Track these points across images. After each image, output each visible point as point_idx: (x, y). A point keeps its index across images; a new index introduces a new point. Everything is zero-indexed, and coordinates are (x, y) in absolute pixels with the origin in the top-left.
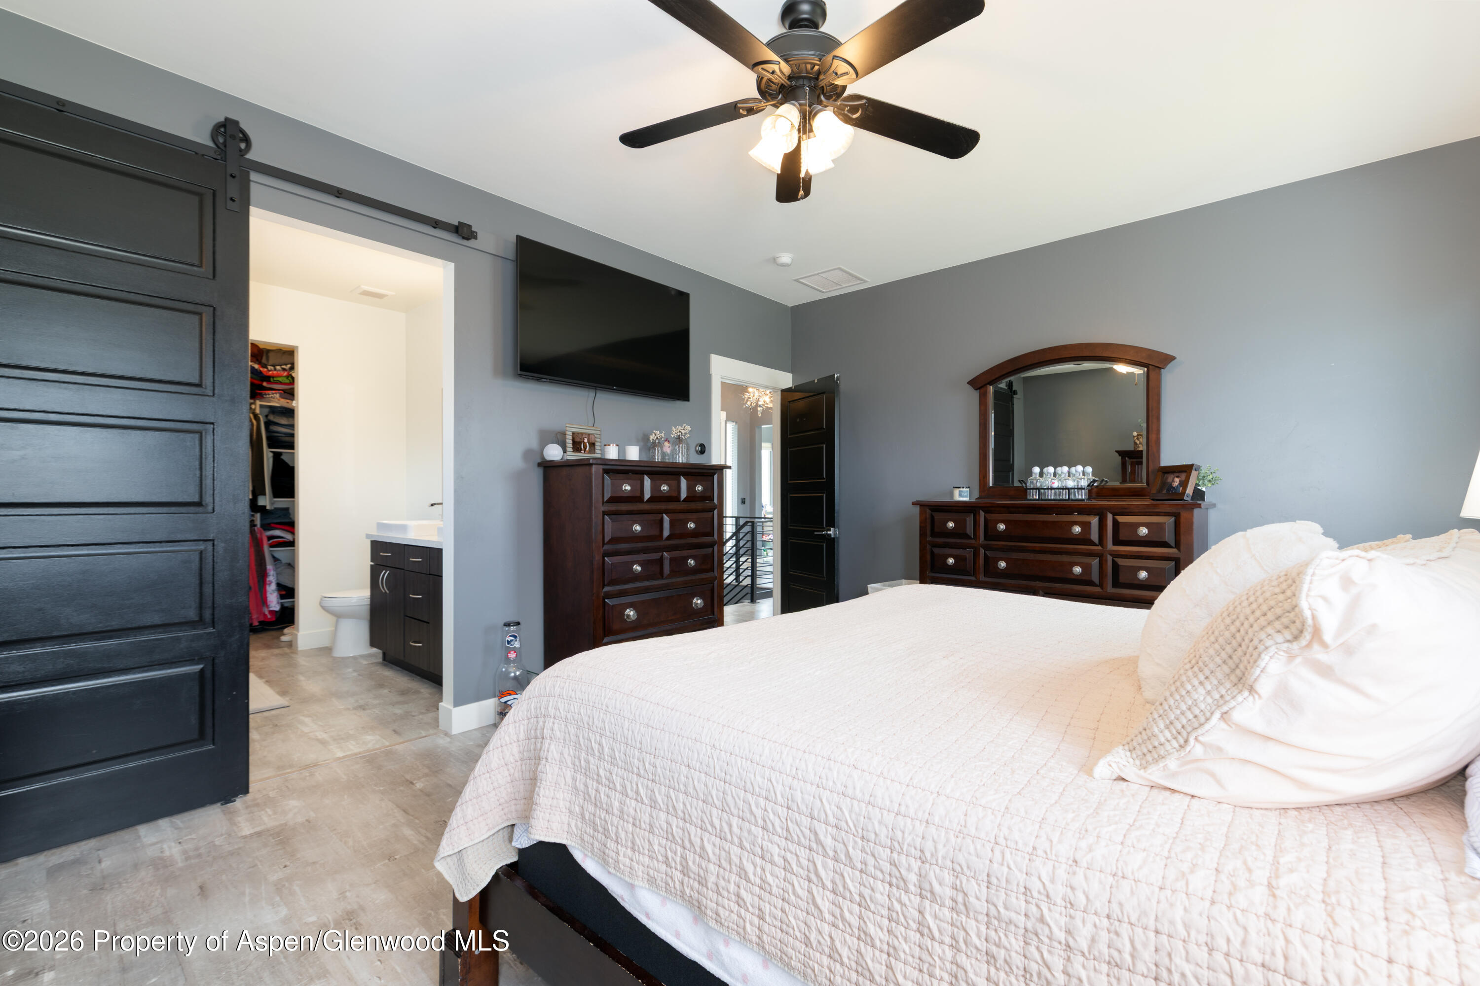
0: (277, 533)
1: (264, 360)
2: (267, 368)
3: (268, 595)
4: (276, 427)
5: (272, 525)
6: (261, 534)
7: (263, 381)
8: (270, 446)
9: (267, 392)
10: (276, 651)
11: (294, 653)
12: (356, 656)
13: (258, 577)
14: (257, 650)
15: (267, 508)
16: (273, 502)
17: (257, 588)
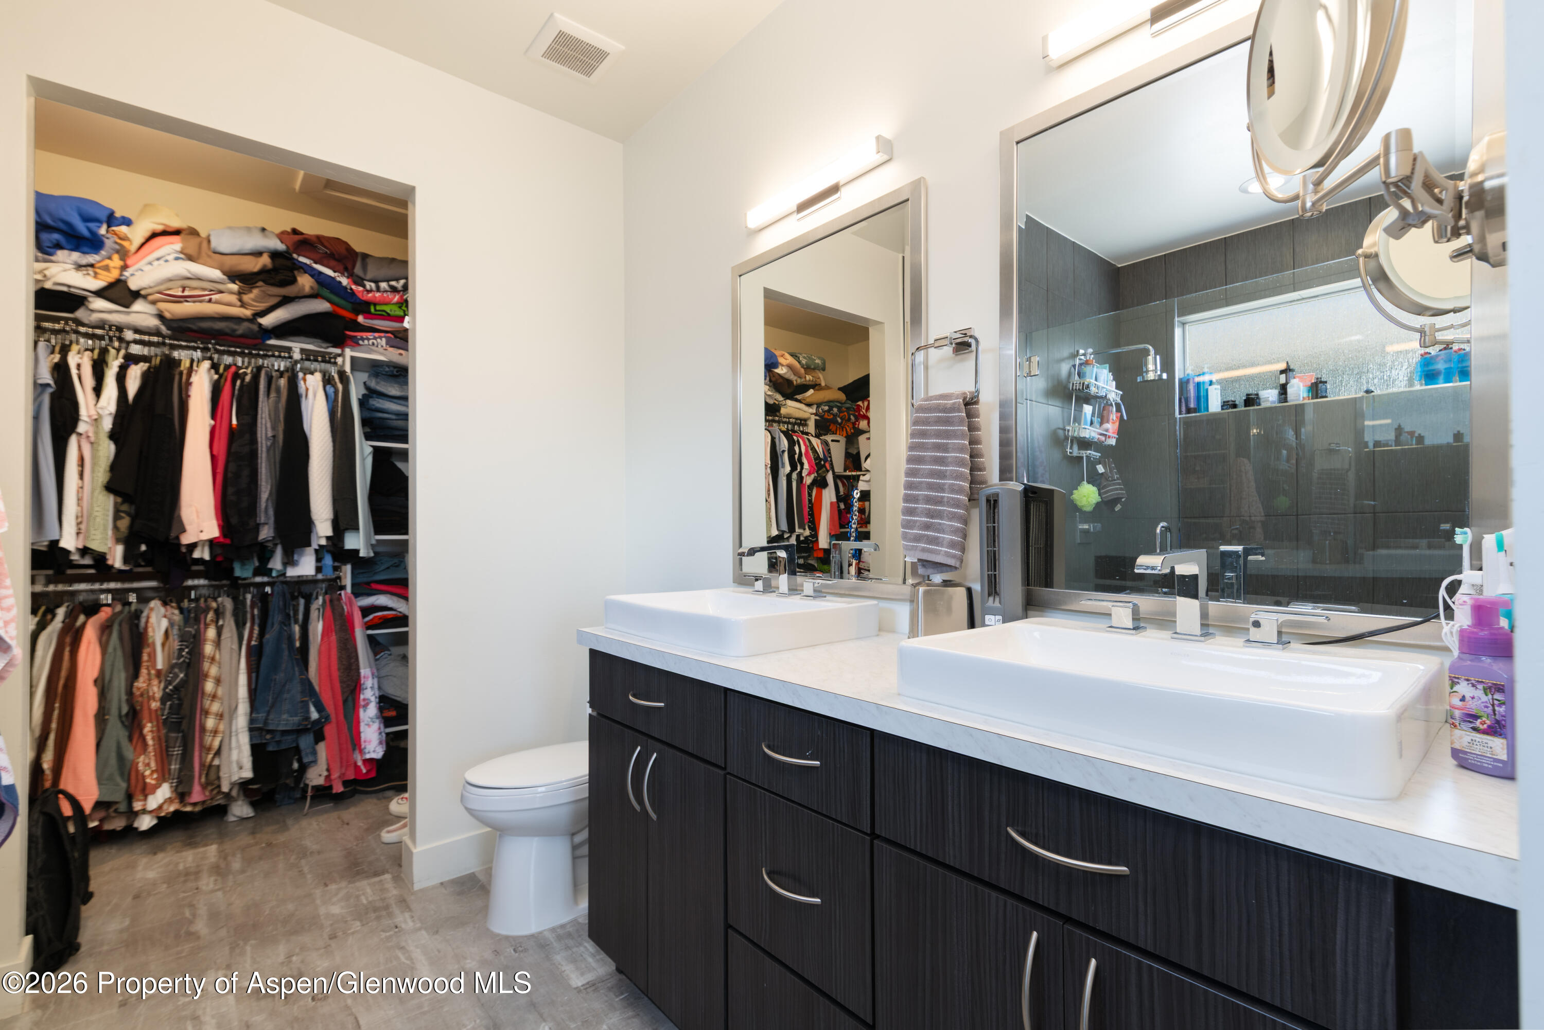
0: (382, 600)
1: (358, 270)
2: (364, 286)
3: (363, 727)
4: (381, 401)
5: (374, 586)
6: (351, 604)
7: (356, 311)
8: (369, 436)
9: (364, 334)
10: (366, 890)
11: (403, 903)
12: (545, 933)
13: (343, 693)
14: (326, 885)
15: (362, 554)
16: (374, 542)
17: (341, 717)
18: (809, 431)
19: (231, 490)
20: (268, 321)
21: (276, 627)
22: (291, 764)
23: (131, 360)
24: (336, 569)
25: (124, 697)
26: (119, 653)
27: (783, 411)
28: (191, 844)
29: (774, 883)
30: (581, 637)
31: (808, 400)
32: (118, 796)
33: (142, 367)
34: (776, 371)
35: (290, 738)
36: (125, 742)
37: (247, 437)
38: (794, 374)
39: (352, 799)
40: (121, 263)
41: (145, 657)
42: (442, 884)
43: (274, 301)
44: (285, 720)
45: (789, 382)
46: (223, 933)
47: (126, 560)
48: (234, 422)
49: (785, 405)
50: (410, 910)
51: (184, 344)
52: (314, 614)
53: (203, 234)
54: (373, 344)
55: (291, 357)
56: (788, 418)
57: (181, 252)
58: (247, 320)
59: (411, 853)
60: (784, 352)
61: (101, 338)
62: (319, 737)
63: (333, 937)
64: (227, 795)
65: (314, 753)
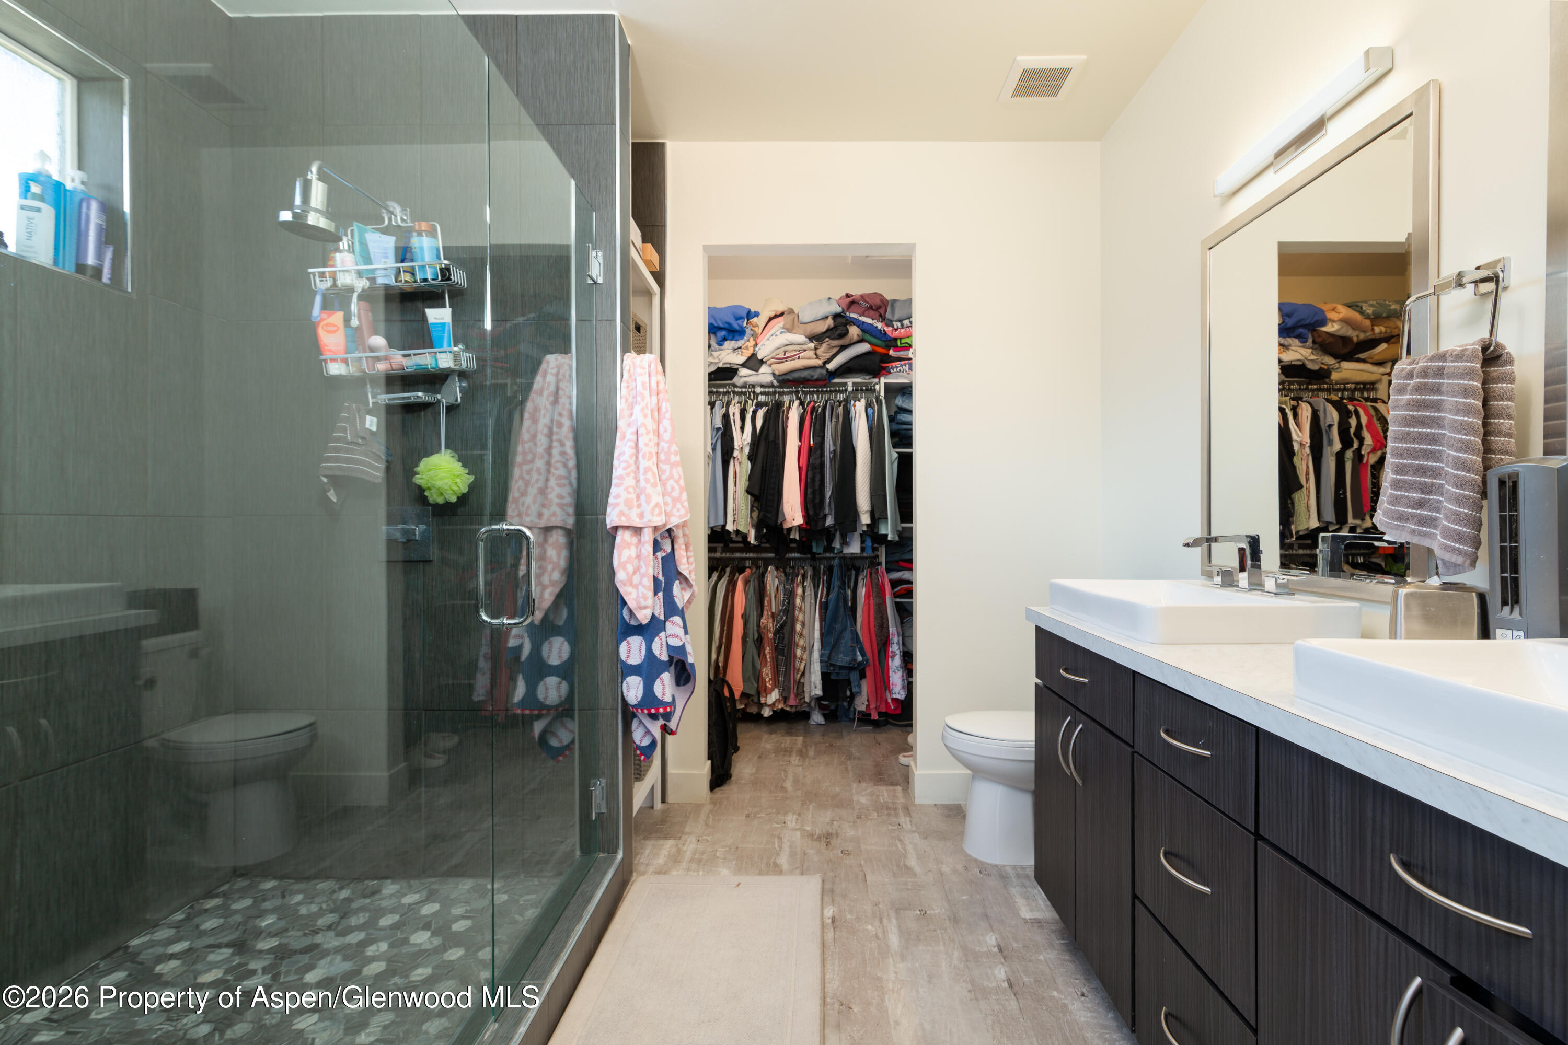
0: (906, 575)
1: (888, 315)
2: (893, 326)
3: (891, 673)
4: (903, 415)
5: (902, 564)
6: (884, 577)
7: (888, 347)
8: (895, 446)
9: (894, 364)
10: (884, 793)
11: (907, 810)
12: (1007, 868)
13: (878, 645)
14: (860, 782)
15: (889, 539)
16: (900, 529)
17: (877, 662)
18: (1378, 397)
19: (809, 491)
20: (831, 366)
21: (836, 589)
22: (846, 692)
23: (759, 405)
24: (874, 549)
25: (756, 628)
26: (753, 598)
27: (1335, 376)
28: (789, 733)
29: (1168, 862)
30: (1029, 614)
31: (1377, 358)
32: (752, 692)
33: (765, 409)
34: (1324, 329)
35: (844, 672)
36: (756, 657)
37: (819, 452)
38: (1354, 329)
39: (885, 727)
40: (754, 342)
41: (766, 603)
42: (935, 805)
43: (835, 350)
44: (842, 659)
45: (1345, 340)
46: (799, 793)
47: (756, 538)
48: (812, 442)
49: (1338, 368)
50: (910, 816)
51: (786, 390)
52: (860, 583)
53: (796, 312)
54: (900, 371)
55: (846, 390)
56: (1343, 386)
57: (783, 328)
58: (820, 367)
59: (914, 774)
60: (1334, 305)
61: (744, 394)
62: (863, 676)
63: (859, 817)
64: (809, 704)
65: (860, 686)
